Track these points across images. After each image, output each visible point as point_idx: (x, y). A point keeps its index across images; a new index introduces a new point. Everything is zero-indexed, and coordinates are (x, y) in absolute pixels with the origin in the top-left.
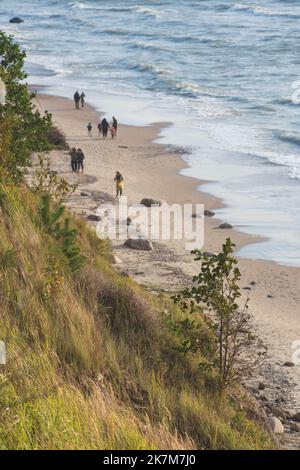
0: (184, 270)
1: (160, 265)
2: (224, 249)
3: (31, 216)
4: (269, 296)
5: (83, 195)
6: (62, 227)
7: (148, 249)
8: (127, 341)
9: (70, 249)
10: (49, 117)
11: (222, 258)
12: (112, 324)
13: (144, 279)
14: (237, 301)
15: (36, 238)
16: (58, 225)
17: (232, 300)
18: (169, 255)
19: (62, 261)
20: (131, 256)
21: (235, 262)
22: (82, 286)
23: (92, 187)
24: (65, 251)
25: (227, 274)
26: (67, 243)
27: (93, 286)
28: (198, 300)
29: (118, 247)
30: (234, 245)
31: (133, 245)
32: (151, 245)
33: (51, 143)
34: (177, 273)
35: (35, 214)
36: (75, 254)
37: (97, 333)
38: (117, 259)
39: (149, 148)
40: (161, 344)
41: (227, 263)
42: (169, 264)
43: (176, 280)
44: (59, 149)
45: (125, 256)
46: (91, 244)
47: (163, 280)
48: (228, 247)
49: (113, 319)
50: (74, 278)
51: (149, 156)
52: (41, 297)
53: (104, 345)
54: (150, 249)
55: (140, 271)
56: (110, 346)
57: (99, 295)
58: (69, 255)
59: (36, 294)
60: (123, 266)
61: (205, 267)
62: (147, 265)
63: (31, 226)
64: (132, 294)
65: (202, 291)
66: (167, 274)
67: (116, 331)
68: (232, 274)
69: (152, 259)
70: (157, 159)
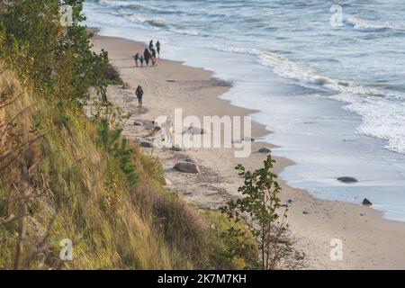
0: (228, 190)
1: (206, 186)
2: (266, 165)
3: (91, 137)
4: (304, 213)
5: (136, 124)
6: (120, 147)
7: (195, 171)
8: (179, 248)
9: (127, 166)
10: (106, 55)
11: (263, 173)
12: (166, 234)
13: (192, 198)
14: (277, 211)
15: (96, 157)
16: (116, 145)
17: (273, 210)
18: (214, 177)
19: (120, 177)
20: (181, 178)
21: (275, 176)
22: (138, 199)
23: (144, 117)
24: (122, 168)
25: (269, 188)
26: (124, 161)
27: (148, 199)
28: (243, 210)
29: (168, 171)
30: (274, 161)
31: (181, 169)
32: (198, 169)
33: (107, 78)
34: (221, 192)
35: (96, 136)
36: (132, 170)
37: (153, 240)
38: (167, 181)
39: (195, 81)
40: (210, 250)
41: (268, 177)
42: (214, 185)
43: (221, 199)
44: (114, 83)
45: (175, 178)
46: (144, 168)
47: (209, 199)
48: (268, 163)
49: (166, 228)
50: (131, 192)
51: (194, 89)
52: (103, 208)
53: (159, 252)
54: (197, 172)
55: (188, 192)
56: (164, 251)
57: (153, 207)
58: (126, 172)
59: (98, 206)
60: (172, 187)
61: (248, 181)
62: (194, 186)
63: (93, 147)
64: (183, 205)
65: (245, 202)
66: (213, 194)
67: (169, 239)
68: (273, 188)
69: (199, 180)
70: (202, 91)
